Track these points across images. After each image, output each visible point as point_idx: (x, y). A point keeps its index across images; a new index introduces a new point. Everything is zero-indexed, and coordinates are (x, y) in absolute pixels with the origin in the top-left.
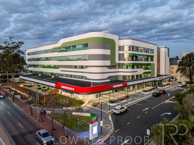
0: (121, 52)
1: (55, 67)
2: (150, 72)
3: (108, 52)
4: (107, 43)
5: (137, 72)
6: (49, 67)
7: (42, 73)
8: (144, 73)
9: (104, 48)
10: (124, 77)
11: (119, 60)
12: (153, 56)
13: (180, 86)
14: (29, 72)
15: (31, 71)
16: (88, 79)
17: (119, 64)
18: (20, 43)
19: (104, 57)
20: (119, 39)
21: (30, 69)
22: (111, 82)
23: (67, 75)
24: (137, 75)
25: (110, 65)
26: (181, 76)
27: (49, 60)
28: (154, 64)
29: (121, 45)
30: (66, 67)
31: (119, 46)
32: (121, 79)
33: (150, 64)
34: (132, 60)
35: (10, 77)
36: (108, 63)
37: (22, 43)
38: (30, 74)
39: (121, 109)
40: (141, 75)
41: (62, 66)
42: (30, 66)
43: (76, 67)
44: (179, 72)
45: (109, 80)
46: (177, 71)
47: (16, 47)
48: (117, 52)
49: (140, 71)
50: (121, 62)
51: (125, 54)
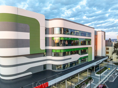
3: (25, 36)
5: (71, 58)
8: (81, 59)
10: (54, 66)
11: (46, 46)
17: (46, 50)
20: (46, 20)
22: (33, 74)
24: (71, 63)
25: (29, 53)
28: (91, 48)
31: (46, 29)
33: (87, 48)
34: (64, 45)
36: (27, 51)
40: (76, 62)
45: (30, 73)
46: (113, 53)
48: (42, 36)
49: (75, 57)
50: (50, 48)
51: (55, 39)
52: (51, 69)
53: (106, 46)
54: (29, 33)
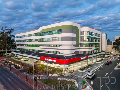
0: (82, 36)
1: (36, 46)
2: (98, 49)
3: (74, 35)
4: (74, 30)
5: (91, 48)
6: (32, 46)
7: (26, 50)
8: (95, 49)
9: (72, 33)
10: (84, 52)
11: (81, 41)
12: (99, 39)
13: (117, 57)
14: (17, 49)
15: (19, 49)
16: (61, 54)
17: (81, 43)
18: (12, 29)
19: (72, 39)
20: (81, 27)
21: (18, 47)
22: (76, 55)
23: (45, 51)
24: (91, 51)
25: (76, 44)
26: (115, 51)
27: (32, 41)
28: (100, 44)
29: (82, 31)
30: (44, 45)
31: (81, 32)
32: (82, 53)
33: (98, 44)
34: (89, 41)
35: (5, 52)
36: (75, 43)
37: (13, 30)
38: (18, 50)
39: (92, 75)
40: (93, 51)
41: (42, 45)
42: (18, 45)
43: (51, 46)
44: (114, 49)
45: (75, 54)
46: (113, 48)
47: (9, 32)
48: (80, 36)
49: (93, 48)
50: (82, 42)
51: (84, 37)
52: (82, 54)
53: (107, 44)
54: (76, 34)
